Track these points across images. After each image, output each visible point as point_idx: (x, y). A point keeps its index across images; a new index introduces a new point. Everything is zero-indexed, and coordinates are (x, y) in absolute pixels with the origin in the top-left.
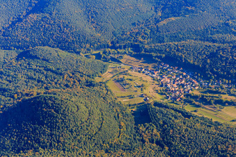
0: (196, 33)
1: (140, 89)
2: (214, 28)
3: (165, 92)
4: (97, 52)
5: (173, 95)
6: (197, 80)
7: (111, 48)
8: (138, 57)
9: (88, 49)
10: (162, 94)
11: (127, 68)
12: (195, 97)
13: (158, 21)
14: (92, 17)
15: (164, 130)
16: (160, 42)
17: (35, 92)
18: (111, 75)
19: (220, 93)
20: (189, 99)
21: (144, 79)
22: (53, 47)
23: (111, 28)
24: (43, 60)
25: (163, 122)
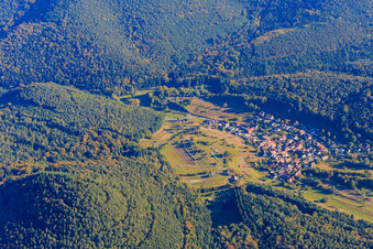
0: (323, 57)
1: (221, 160)
2: (355, 48)
3: (267, 165)
4: (144, 92)
5: (282, 172)
6: (325, 143)
7: (169, 85)
8: (218, 101)
9: (127, 88)
10: (261, 169)
11: (197, 121)
12: (323, 175)
13: (254, 36)
14: (134, 29)
15: (265, 237)
16: (258, 74)
17: (29, 166)
18: (169, 135)
19: (368, 167)
20: (312, 179)
21: (230, 142)
22: (63, 84)
23: (170, 49)
24: (44, 107)
25: (264, 221)
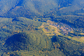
0: (72, 12)
1: (53, 31)
2: (78, 11)
3: (62, 32)
4: (39, 19)
5: (64, 33)
6: (72, 28)
7: (44, 17)
8: (52, 20)
9: (36, 18)
10: (60, 33)
11: (49, 24)
12: (72, 34)
13: (59, 9)
14: (37, 7)
15: (61, 44)
16: (60, 16)
17: (18, 31)
18: (44, 26)
19: (80, 32)
20: (70, 34)
21: (55, 28)
22: (24, 17)
23: (43, 11)
24: (21, 21)
25: (61, 42)
